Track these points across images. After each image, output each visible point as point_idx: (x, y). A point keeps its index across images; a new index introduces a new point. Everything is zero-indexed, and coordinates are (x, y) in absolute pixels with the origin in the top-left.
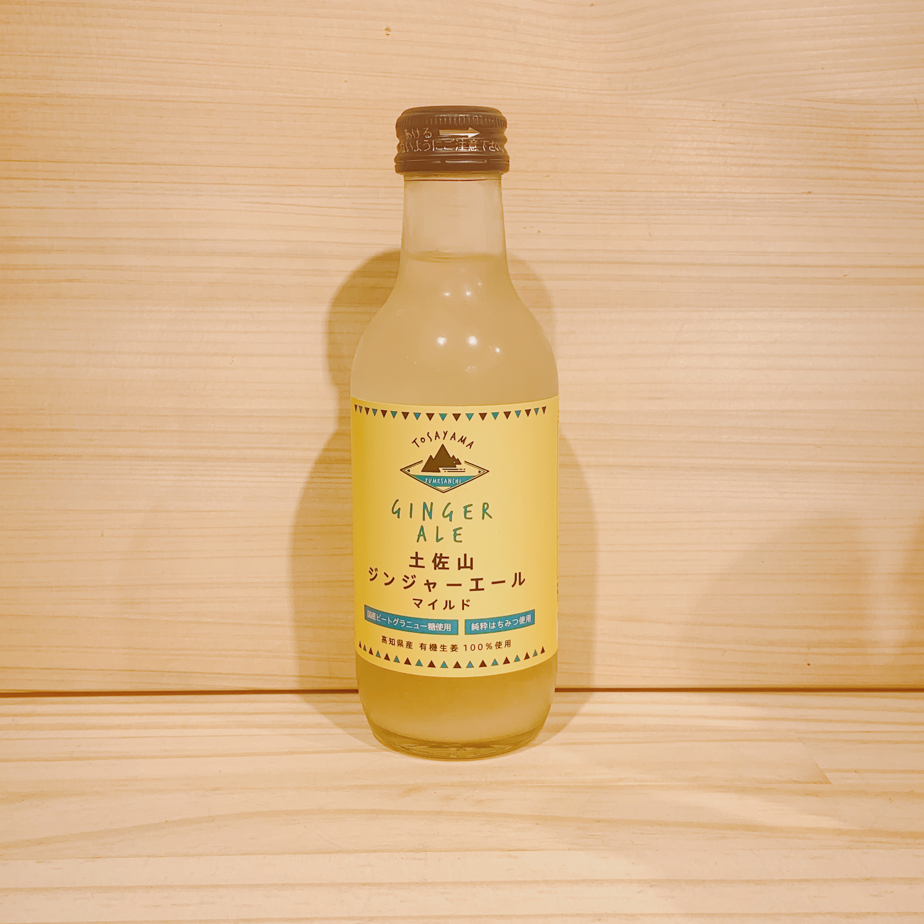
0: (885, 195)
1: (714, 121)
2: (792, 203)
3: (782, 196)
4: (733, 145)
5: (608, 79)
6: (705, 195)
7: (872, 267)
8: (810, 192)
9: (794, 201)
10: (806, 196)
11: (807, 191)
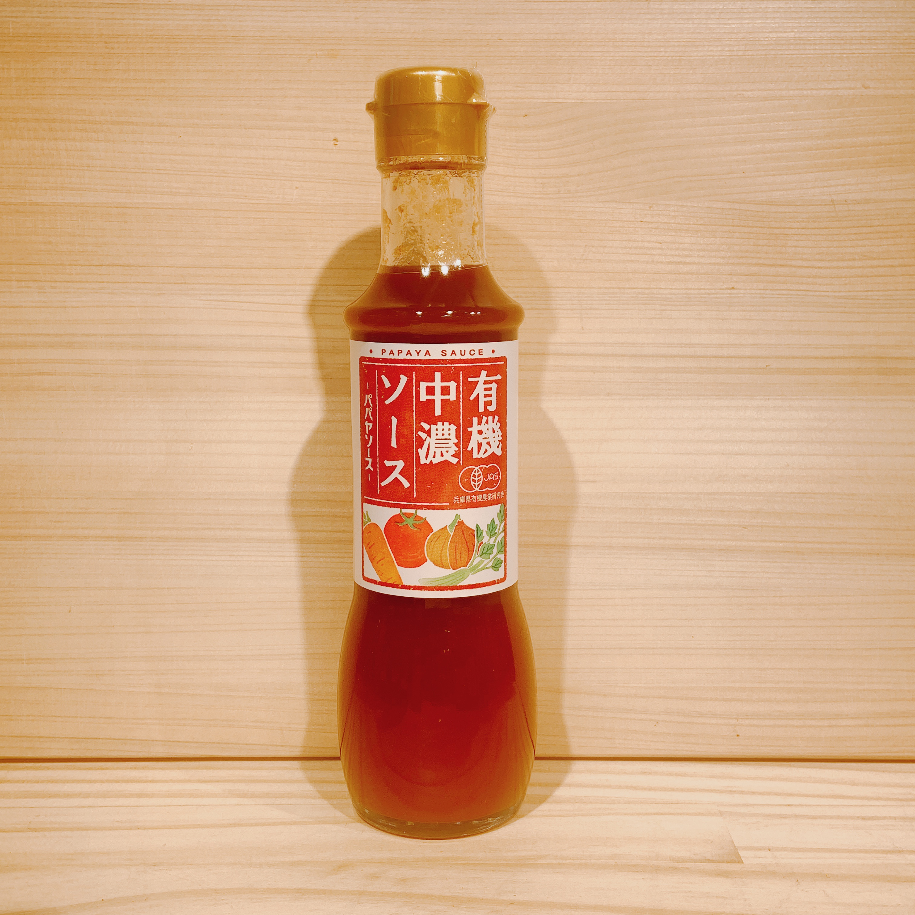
0: (805, 290)
1: (641, 222)
2: (717, 298)
3: (707, 291)
4: (660, 244)
5: (542, 184)
6: (634, 290)
7: (793, 357)
8: (733, 288)
9: (718, 296)
10: (729, 291)
11: (731, 287)
